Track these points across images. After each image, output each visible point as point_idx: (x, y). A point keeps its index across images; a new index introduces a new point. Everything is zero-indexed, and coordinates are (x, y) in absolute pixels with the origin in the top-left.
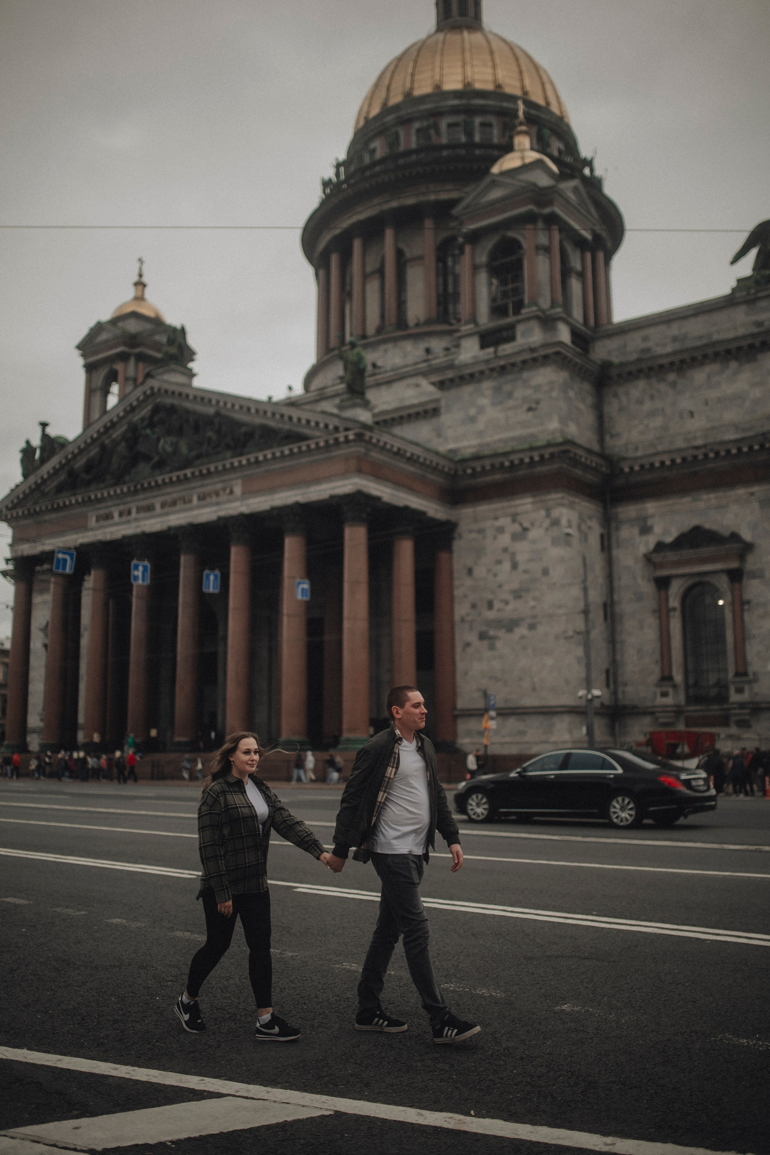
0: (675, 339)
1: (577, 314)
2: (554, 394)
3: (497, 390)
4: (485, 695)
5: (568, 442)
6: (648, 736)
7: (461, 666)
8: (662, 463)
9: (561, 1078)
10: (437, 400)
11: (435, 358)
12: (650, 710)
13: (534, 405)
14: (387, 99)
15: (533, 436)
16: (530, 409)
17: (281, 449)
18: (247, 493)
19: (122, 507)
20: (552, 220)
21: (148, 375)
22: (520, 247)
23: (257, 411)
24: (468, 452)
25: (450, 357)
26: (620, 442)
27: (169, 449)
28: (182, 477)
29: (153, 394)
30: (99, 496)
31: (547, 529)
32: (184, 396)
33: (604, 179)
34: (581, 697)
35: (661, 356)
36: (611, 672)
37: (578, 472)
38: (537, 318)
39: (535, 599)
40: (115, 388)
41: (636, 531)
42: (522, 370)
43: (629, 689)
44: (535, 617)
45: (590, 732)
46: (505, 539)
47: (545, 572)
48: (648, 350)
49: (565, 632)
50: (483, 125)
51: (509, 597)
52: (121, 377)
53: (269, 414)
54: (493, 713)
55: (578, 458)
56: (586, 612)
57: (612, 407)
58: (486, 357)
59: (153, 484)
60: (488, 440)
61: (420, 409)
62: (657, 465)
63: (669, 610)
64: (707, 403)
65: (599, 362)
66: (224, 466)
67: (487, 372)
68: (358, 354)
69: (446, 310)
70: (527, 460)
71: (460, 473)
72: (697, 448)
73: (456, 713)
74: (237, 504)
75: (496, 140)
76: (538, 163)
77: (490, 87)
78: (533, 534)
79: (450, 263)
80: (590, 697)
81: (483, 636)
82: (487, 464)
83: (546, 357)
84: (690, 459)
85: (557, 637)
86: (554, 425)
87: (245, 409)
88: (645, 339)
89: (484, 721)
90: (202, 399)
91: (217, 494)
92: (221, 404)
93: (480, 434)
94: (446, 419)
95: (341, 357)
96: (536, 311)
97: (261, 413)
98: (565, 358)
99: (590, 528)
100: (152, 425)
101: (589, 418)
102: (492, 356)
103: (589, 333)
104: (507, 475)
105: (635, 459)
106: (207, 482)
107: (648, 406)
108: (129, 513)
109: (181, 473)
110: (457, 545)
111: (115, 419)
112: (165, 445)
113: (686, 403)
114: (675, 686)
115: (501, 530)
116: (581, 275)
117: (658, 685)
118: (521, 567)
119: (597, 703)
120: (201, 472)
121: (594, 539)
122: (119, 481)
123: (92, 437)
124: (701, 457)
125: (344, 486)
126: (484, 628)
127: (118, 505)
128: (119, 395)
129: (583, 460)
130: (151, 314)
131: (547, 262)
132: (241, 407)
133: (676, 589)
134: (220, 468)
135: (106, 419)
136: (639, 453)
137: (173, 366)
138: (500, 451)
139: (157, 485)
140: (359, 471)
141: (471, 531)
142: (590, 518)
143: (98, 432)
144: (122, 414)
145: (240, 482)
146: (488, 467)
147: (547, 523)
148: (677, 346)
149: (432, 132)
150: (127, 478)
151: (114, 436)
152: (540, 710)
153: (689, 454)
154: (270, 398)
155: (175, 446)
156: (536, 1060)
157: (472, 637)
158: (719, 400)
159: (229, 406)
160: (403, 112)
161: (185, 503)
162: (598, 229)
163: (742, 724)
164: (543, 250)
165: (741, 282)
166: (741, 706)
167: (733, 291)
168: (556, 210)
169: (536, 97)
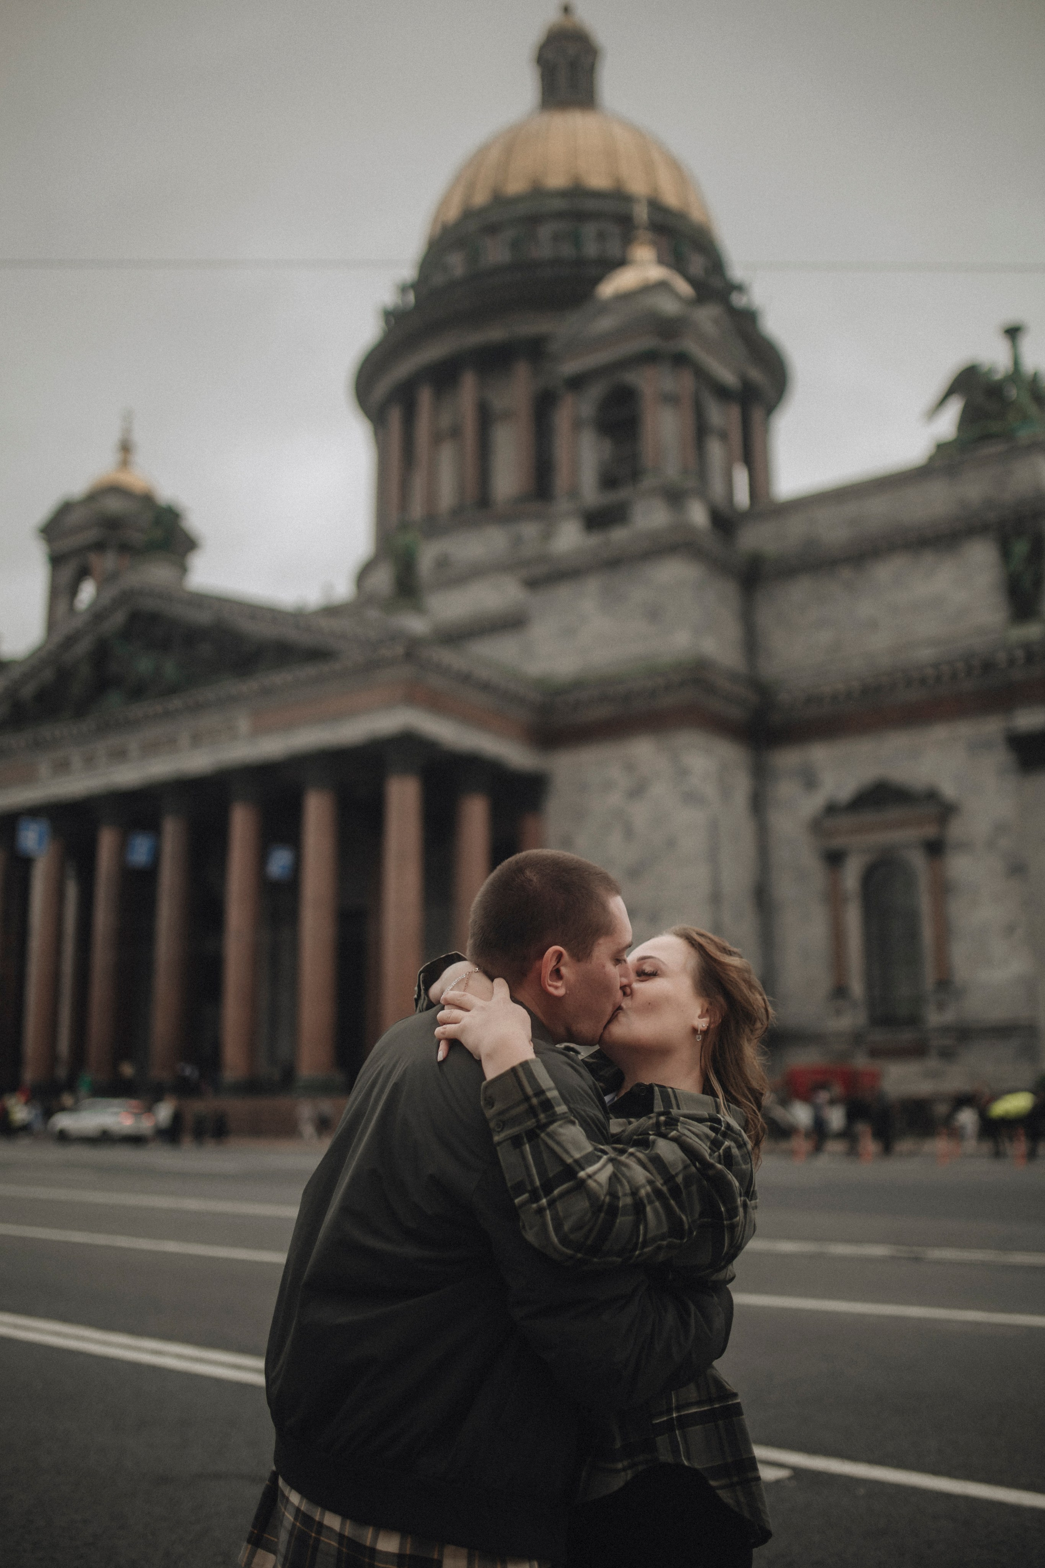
0: (849, 522)
2: (686, 597)
3: (607, 590)
5: (703, 664)
8: (835, 694)
10: (525, 605)
11: (525, 548)
12: (819, 1036)
14: (468, 199)
15: (654, 652)
16: (652, 618)
17: (305, 670)
18: (257, 731)
19: (84, 752)
20: (681, 360)
22: (637, 394)
24: (565, 678)
25: (543, 547)
26: (777, 663)
27: (150, 672)
28: (166, 711)
29: (131, 594)
30: (57, 736)
31: (671, 783)
32: (173, 599)
35: (832, 546)
37: (714, 703)
38: (662, 492)
39: (656, 880)
40: (88, 586)
41: (798, 786)
43: (791, 1007)
46: (615, 799)
48: (815, 537)
50: (597, 234)
52: (96, 571)
55: (717, 686)
56: (714, 899)
57: (765, 616)
58: (593, 546)
59: (130, 718)
60: (594, 659)
62: (827, 695)
63: (844, 896)
64: (895, 610)
65: (747, 554)
66: (228, 694)
67: (593, 565)
72: (882, 673)
74: (243, 745)
76: (662, 286)
77: (607, 185)
78: (655, 790)
82: (594, 692)
83: (673, 545)
84: (872, 688)
86: (683, 638)
88: (812, 521)
91: (216, 733)
92: (225, 612)
93: (583, 651)
94: (537, 631)
96: (661, 483)
98: (700, 548)
99: (734, 782)
100: (127, 637)
101: (732, 630)
102: (601, 544)
104: (621, 708)
105: (798, 687)
106: (201, 716)
107: (813, 613)
108: (95, 760)
109: (167, 705)
110: (550, 805)
112: (145, 665)
113: (866, 610)
114: (852, 1002)
115: (610, 784)
117: (829, 1000)
118: (638, 837)
120: (195, 701)
121: (741, 798)
122: (79, 715)
124: (886, 686)
125: (388, 722)
127: (81, 747)
129: (725, 689)
130: (138, 487)
131: (674, 416)
133: (853, 867)
134: (223, 697)
137: (161, 555)
138: (613, 675)
139: (131, 722)
140: (411, 700)
142: (736, 768)
145: (246, 717)
147: (672, 773)
148: (855, 532)
149: (529, 243)
150: (93, 710)
151: (76, 652)
153: (872, 681)
155: (158, 666)
158: (912, 605)
159: (236, 615)
160: (490, 217)
161: (171, 745)
162: (748, 371)
163: (947, 1054)
164: (671, 400)
165: (941, 448)
166: (945, 1030)
167: (932, 459)
168: (690, 346)
169: (671, 198)
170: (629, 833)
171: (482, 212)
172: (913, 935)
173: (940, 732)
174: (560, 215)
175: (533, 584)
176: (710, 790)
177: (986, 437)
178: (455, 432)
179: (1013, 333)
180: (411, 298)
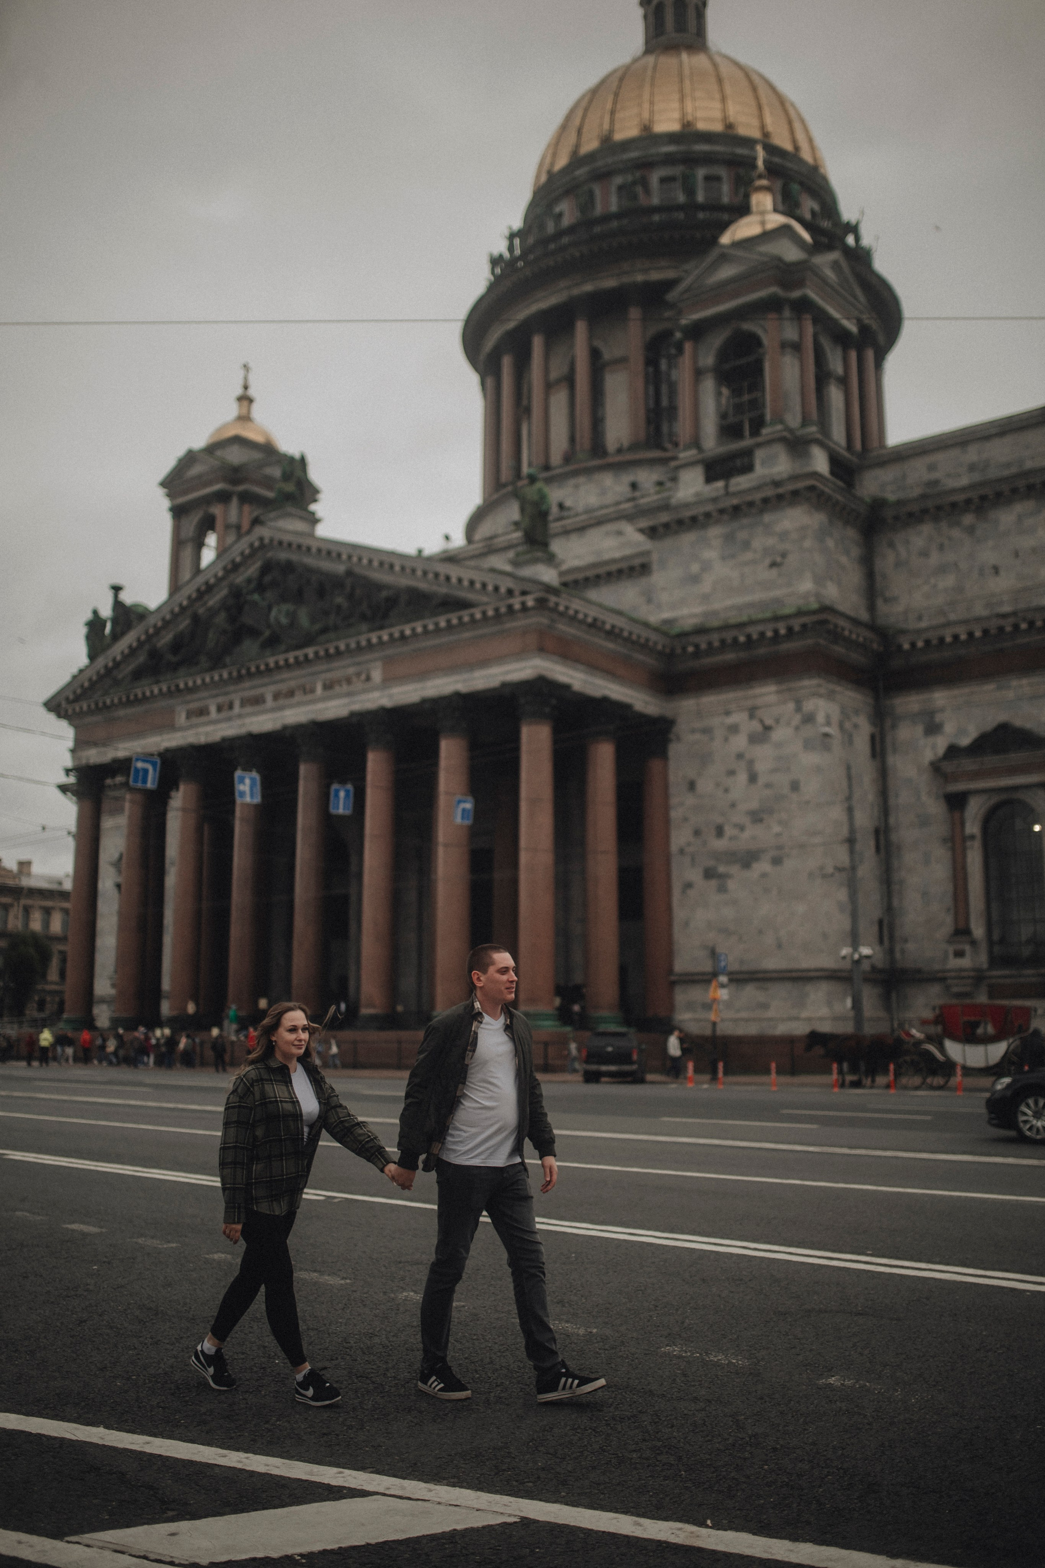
0: (972, 468)
1: (838, 433)
2: (808, 543)
3: (729, 538)
4: (713, 954)
5: (826, 609)
6: (937, 1012)
7: (679, 914)
8: (956, 637)
9: (830, 1477)
10: (647, 553)
11: (643, 497)
12: (940, 975)
13: (779, 559)
14: (577, 146)
15: (777, 601)
16: (773, 565)
17: (435, 619)
18: (389, 681)
19: (220, 700)
20: (803, 307)
21: (256, 522)
22: (759, 343)
23: (403, 568)
24: (688, 624)
25: (665, 494)
26: (899, 608)
27: (284, 621)
28: (301, 658)
29: (262, 546)
30: (190, 684)
31: (797, 728)
32: (304, 548)
33: (873, 250)
34: (844, 958)
35: (954, 491)
36: (885, 922)
37: (839, 649)
38: (783, 440)
39: (780, 822)
40: (211, 539)
41: (919, 729)
42: (762, 511)
43: (910, 946)
44: (780, 848)
45: (857, 1005)
46: (740, 742)
47: (795, 786)
48: (936, 482)
49: (822, 868)
50: (708, 178)
51: (746, 820)
52: (219, 523)
53: (419, 573)
54: (723, 979)
55: (839, 630)
56: (851, 841)
57: (886, 561)
58: (714, 494)
59: (262, 667)
60: (717, 606)
61: (624, 565)
62: (948, 639)
63: (965, 839)
64: (1017, 555)
65: (868, 500)
66: (358, 643)
67: (715, 514)
68: (540, 491)
69: (658, 430)
70: (769, 634)
71: (679, 651)
72: (1004, 616)
73: (673, 978)
74: (376, 694)
75: (726, 200)
76: (785, 230)
77: (717, 127)
78: (779, 734)
79: (663, 365)
80: (856, 956)
81: (709, 874)
82: (715, 638)
83: (795, 493)
84: (993, 632)
85: (811, 875)
86: (806, 585)
87: (386, 566)
88: (932, 468)
89: (712, 989)
90: (329, 553)
91: (349, 681)
92: (355, 559)
93: (706, 598)
94: (658, 578)
95: (516, 494)
96: (781, 431)
97: (408, 571)
98: (821, 494)
99: (856, 726)
100: (261, 588)
101: (854, 577)
102: (722, 492)
103: (855, 459)
104: (743, 655)
105: (919, 632)
106: (336, 664)
107: (935, 559)
108: (231, 707)
109: (300, 653)
110: (675, 750)
111: (212, 581)
112: (279, 614)
113: (988, 555)
114: (973, 943)
115: (734, 729)
116: (844, 381)
117: (949, 942)
118: (761, 780)
119: (866, 966)
120: (327, 651)
121: (862, 743)
122: (217, 662)
123: (180, 605)
124: (1009, 629)
125: (521, 670)
126: (711, 863)
127: (217, 696)
128: (217, 549)
129: (846, 633)
130: (259, 439)
131: (797, 363)
132: (381, 564)
133: (975, 809)
134: (353, 645)
135: (200, 580)
136: (924, 624)
137: (290, 509)
138: (732, 621)
139: (269, 670)
140: (542, 650)
141: (693, 731)
142: (857, 712)
143: (189, 597)
144: (220, 574)
145: (379, 664)
146: (716, 644)
147: (797, 719)
148: (977, 477)
149: (639, 189)
150: (228, 660)
151: (211, 603)
152: (789, 975)
153: (994, 624)
154: (420, 551)
155: (293, 617)
156: (794, 1453)
157: (694, 875)
158: (1034, 550)
159: (365, 561)
160: (600, 163)
161: (305, 693)
162: (867, 319)
164: (793, 347)
168: (812, 293)
170: (753, 777)
174: (669, 160)
175: (654, 533)
178: (568, 380)
180: (518, 245)
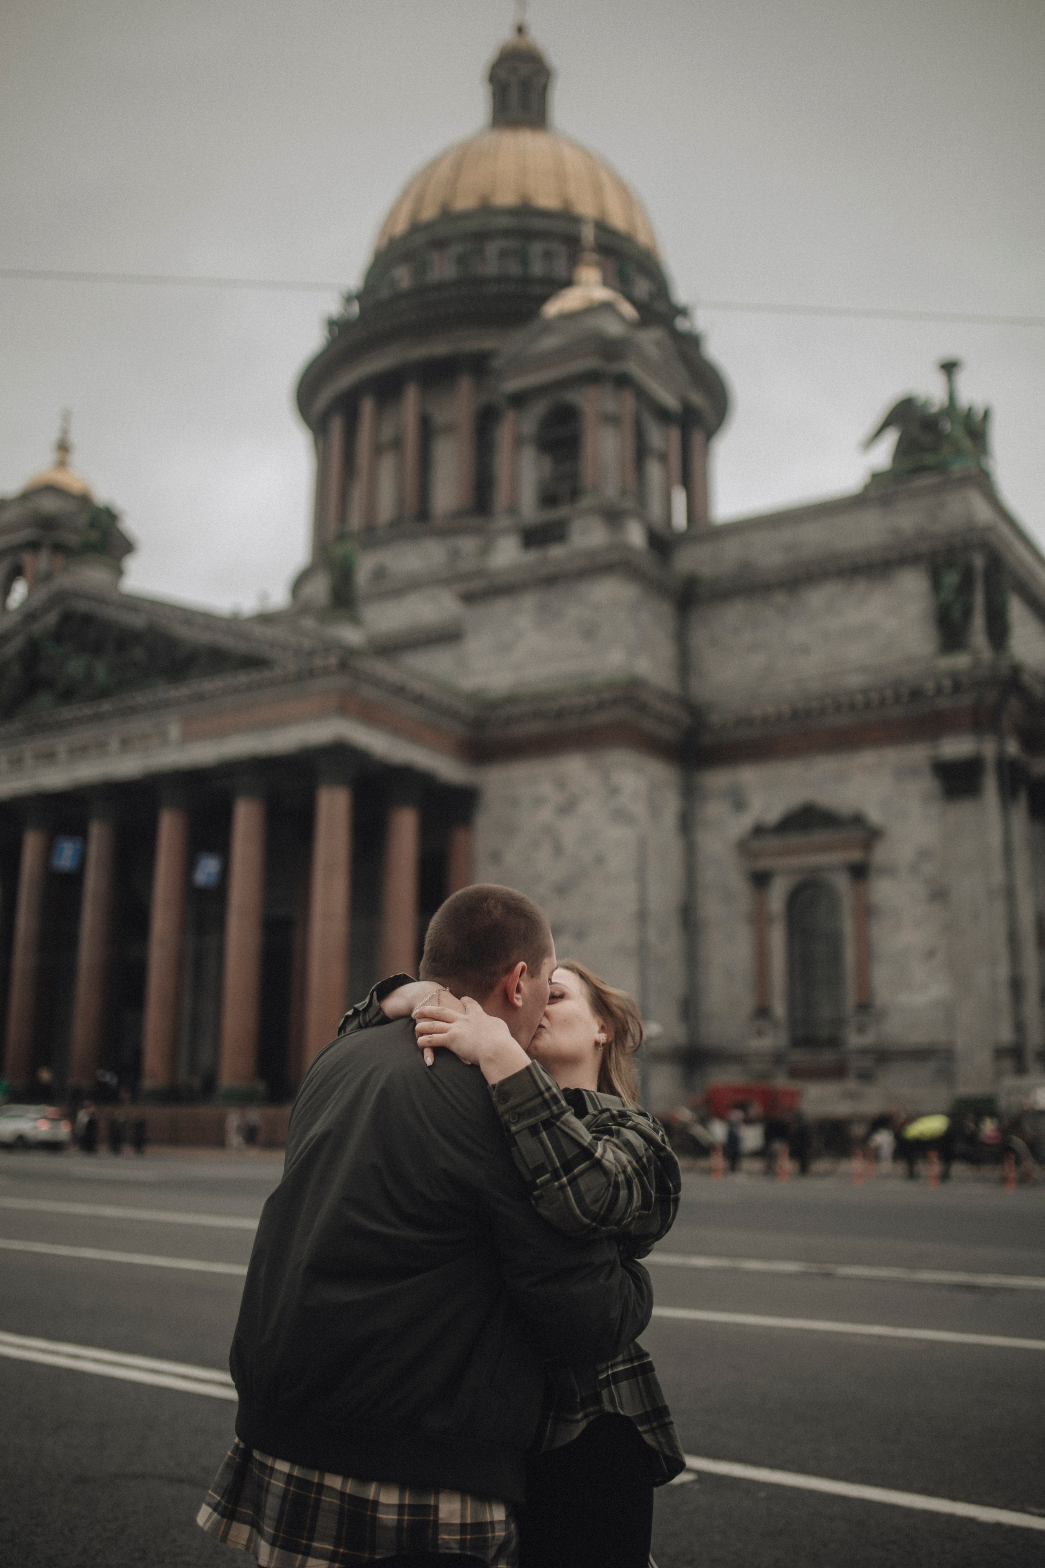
0: (785, 548)
2: (620, 617)
3: (542, 607)
5: (635, 682)
8: (765, 716)
10: (461, 620)
11: (462, 562)
12: (740, 1056)
14: (416, 213)
15: (587, 671)
16: (586, 636)
17: (236, 677)
18: (187, 738)
20: (623, 381)
22: (579, 415)
24: (498, 693)
25: (481, 561)
26: (709, 684)
27: (80, 674)
28: (98, 712)
29: (62, 596)
31: (602, 800)
32: (107, 601)
35: (767, 570)
36: (689, 1001)
37: (648, 724)
38: (601, 511)
39: (584, 896)
40: (20, 586)
41: (727, 806)
42: (576, 581)
43: (715, 1024)
44: (583, 923)
46: (545, 814)
48: (750, 561)
50: (544, 253)
51: (550, 893)
52: (28, 571)
55: (650, 705)
56: (641, 917)
57: (699, 637)
58: (530, 563)
59: (59, 720)
60: (528, 675)
61: (440, 631)
62: (758, 717)
63: (769, 918)
64: (827, 636)
65: (683, 576)
66: (156, 699)
67: (531, 582)
70: (580, 705)
72: (812, 697)
74: (173, 751)
75: (556, 272)
76: (608, 305)
77: (555, 205)
78: (585, 807)
82: (527, 708)
83: (610, 565)
84: (801, 712)
86: (617, 657)
88: (747, 545)
90: (129, 606)
91: (145, 736)
92: (155, 614)
93: (518, 667)
94: (471, 646)
96: (600, 502)
98: (635, 567)
99: (664, 801)
100: (58, 639)
101: (666, 651)
102: (538, 561)
104: (553, 725)
105: (730, 707)
106: (132, 719)
107: (747, 637)
108: (22, 759)
109: (98, 706)
110: (480, 819)
112: (78, 666)
113: (798, 635)
114: (774, 1023)
115: (541, 800)
116: (663, 458)
117: (751, 1020)
118: (567, 853)
120: (124, 705)
121: (670, 818)
122: (10, 713)
124: (815, 711)
125: (322, 732)
128: (23, 593)
129: (658, 708)
130: (74, 488)
131: (615, 436)
133: (778, 889)
134: (151, 702)
136: (735, 704)
137: (96, 558)
138: (543, 691)
139: (64, 722)
140: (343, 711)
141: (500, 801)
142: (665, 787)
145: (177, 722)
146: (527, 714)
147: (602, 791)
148: (789, 558)
149: (475, 259)
150: (21, 711)
153: (802, 705)
154: (236, 612)
155: (89, 670)
158: (842, 632)
160: (438, 232)
161: (100, 749)
162: (692, 396)
163: (866, 1076)
164: (613, 420)
165: (877, 478)
166: (864, 1051)
167: (867, 488)
168: (633, 368)
169: (618, 220)
170: (558, 850)
171: (429, 226)
172: (836, 957)
173: (868, 757)
174: (506, 233)
175: (469, 598)
176: (639, 809)
177: (919, 470)
178: (397, 444)
179: (949, 368)
180: (356, 309)
